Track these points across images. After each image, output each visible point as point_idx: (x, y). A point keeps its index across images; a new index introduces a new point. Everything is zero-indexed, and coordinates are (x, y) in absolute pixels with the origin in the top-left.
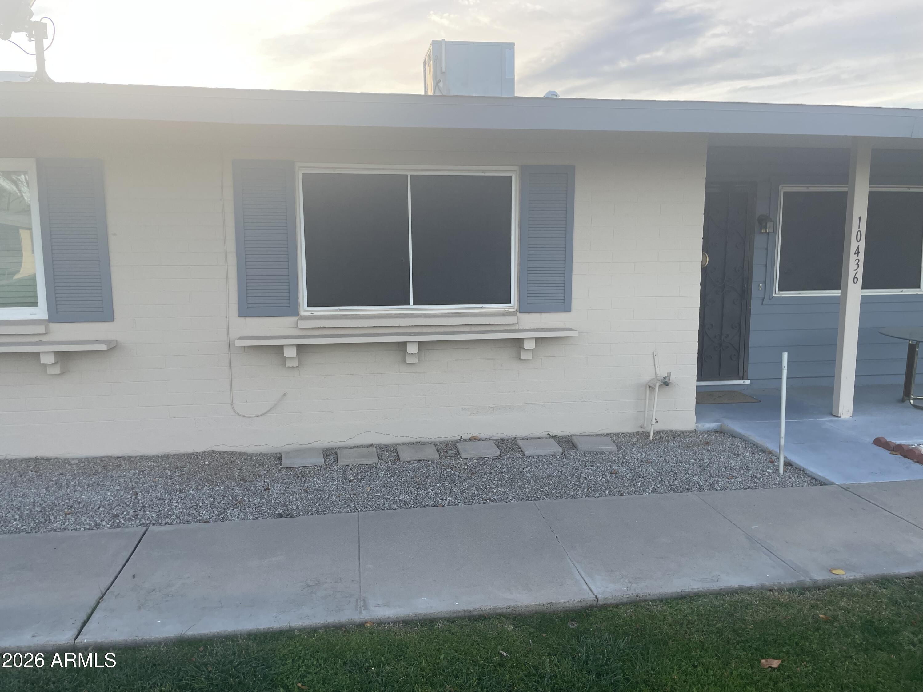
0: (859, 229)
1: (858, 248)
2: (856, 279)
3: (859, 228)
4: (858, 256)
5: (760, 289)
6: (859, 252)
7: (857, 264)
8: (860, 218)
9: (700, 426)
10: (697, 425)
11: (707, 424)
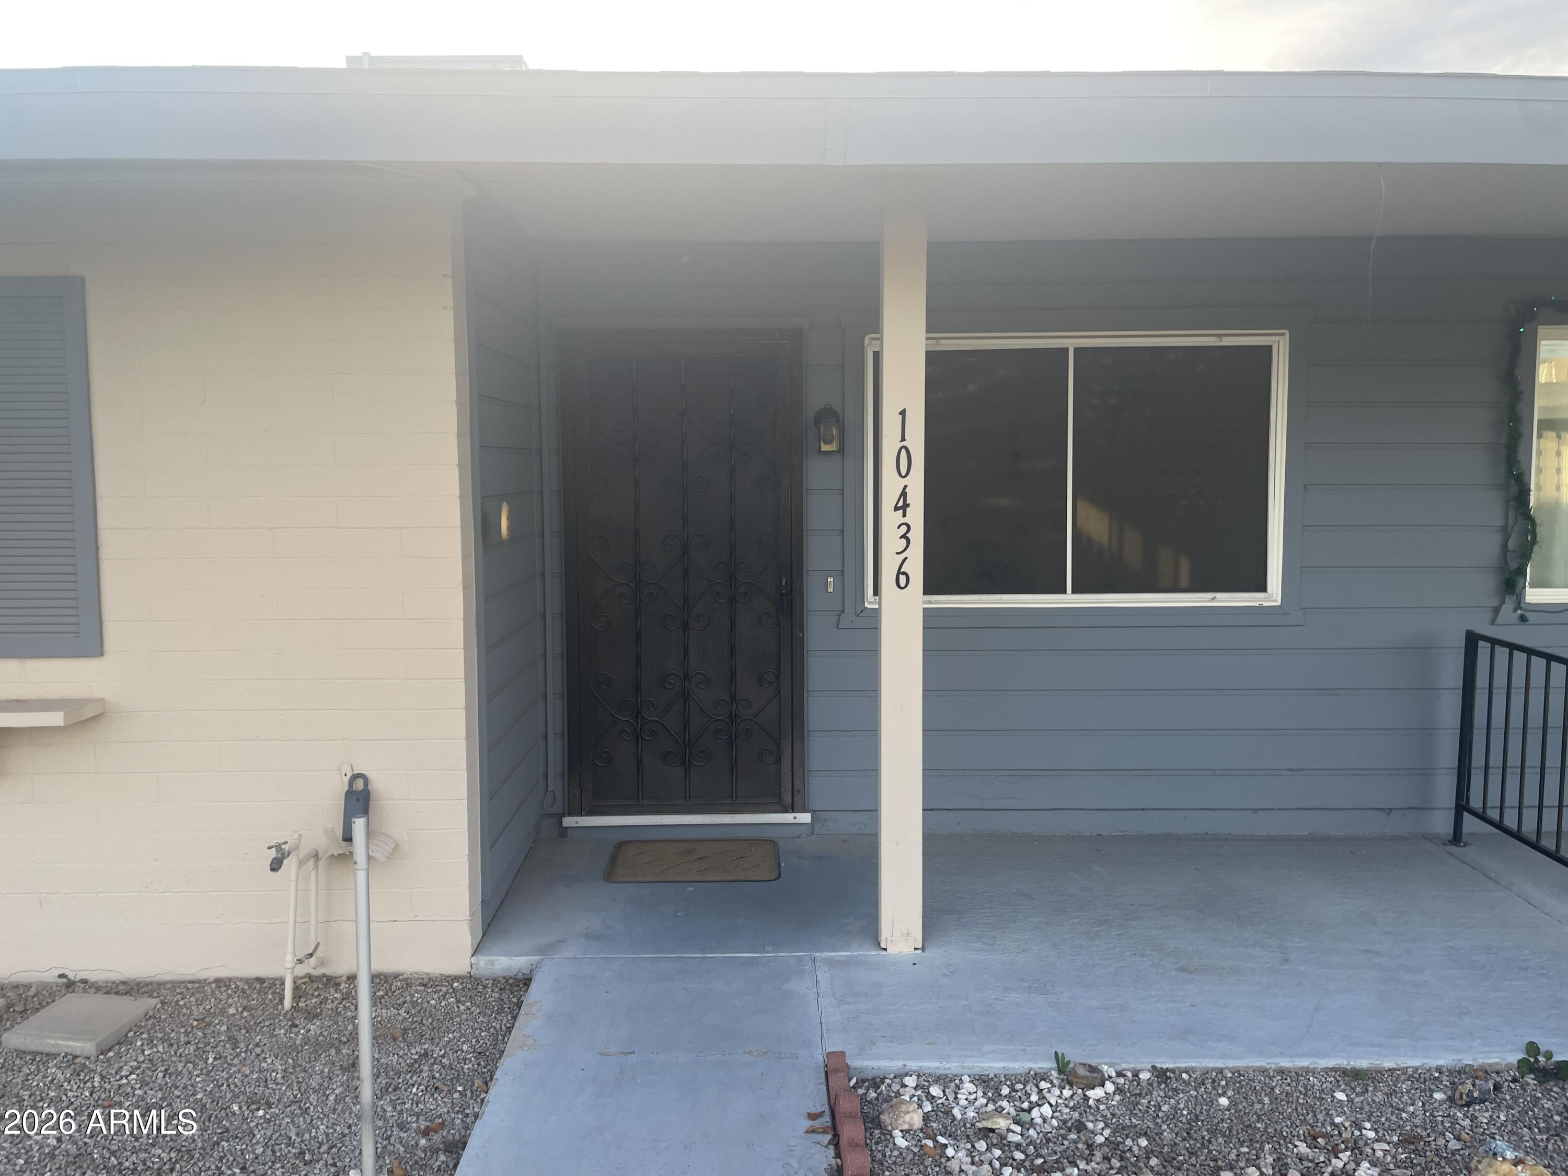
0: (903, 444)
1: (904, 494)
2: (903, 579)
3: (903, 439)
4: (904, 515)
5: (830, 590)
6: (906, 506)
7: (904, 536)
8: (903, 413)
9: (482, 963)
10: (474, 960)
11: (504, 958)
